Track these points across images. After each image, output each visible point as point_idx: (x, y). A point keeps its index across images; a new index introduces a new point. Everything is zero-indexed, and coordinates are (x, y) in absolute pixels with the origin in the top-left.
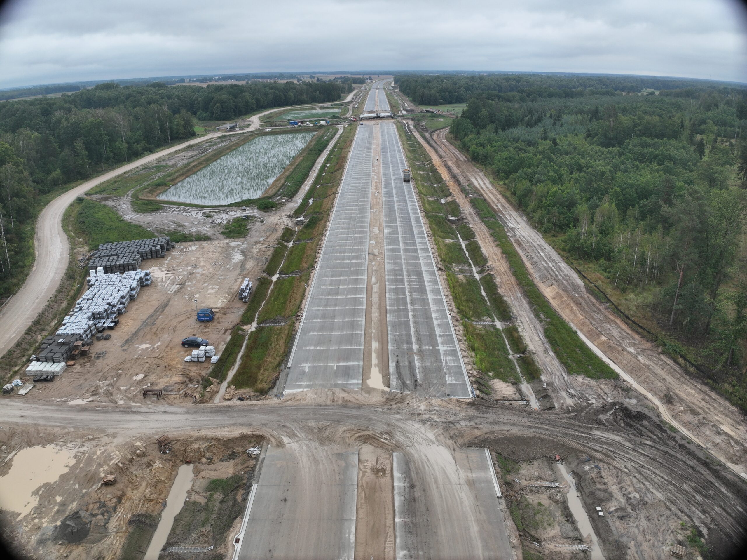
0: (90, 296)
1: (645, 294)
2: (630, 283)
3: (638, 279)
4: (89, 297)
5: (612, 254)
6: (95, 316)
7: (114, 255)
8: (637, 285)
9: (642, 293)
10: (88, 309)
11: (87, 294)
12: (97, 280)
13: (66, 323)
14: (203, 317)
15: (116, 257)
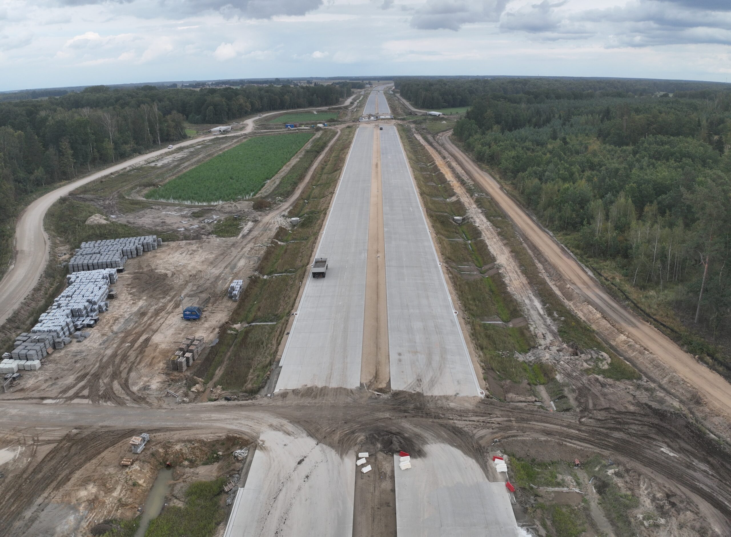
0: (70, 294)
1: (666, 292)
2: (650, 280)
3: (658, 277)
4: (68, 294)
5: (629, 251)
6: (75, 314)
7: (97, 253)
8: (658, 283)
9: (663, 290)
10: (67, 306)
11: (67, 291)
12: (78, 277)
13: (42, 321)
14: (189, 315)
15: (99, 255)
